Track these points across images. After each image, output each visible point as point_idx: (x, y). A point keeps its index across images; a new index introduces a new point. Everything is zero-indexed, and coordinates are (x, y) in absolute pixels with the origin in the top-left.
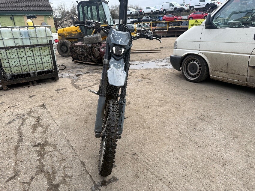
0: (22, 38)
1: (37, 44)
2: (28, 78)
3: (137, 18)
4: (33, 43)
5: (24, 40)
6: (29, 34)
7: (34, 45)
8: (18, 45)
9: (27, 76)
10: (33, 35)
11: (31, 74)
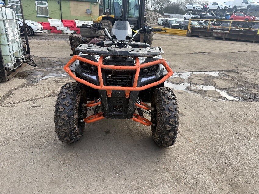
3: (200, 14)
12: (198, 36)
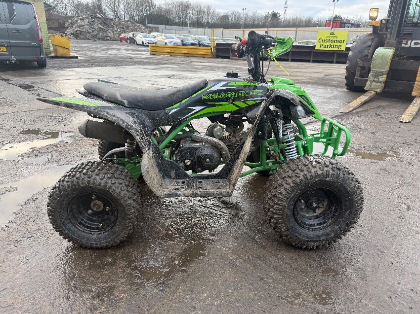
12: (228, 57)
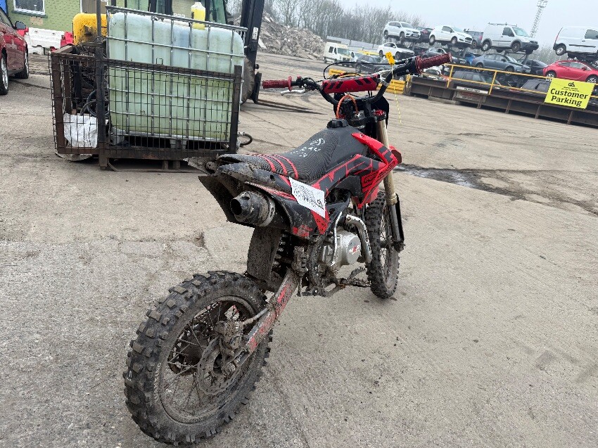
0: (172, 48)
1: (204, 69)
2: (162, 149)
4: (196, 65)
5: (176, 54)
6: (193, 39)
7: (198, 70)
8: (159, 62)
9: (162, 146)
10: (200, 46)
11: (172, 142)
12: (425, 97)
